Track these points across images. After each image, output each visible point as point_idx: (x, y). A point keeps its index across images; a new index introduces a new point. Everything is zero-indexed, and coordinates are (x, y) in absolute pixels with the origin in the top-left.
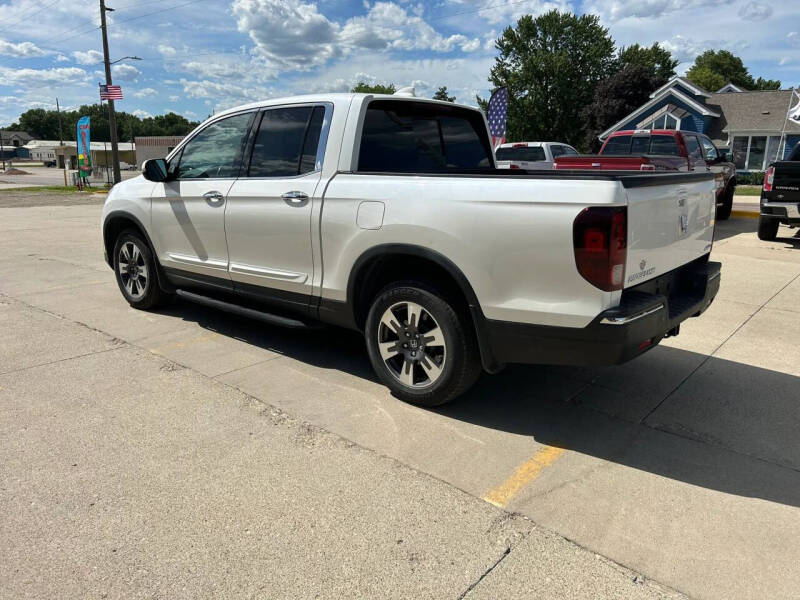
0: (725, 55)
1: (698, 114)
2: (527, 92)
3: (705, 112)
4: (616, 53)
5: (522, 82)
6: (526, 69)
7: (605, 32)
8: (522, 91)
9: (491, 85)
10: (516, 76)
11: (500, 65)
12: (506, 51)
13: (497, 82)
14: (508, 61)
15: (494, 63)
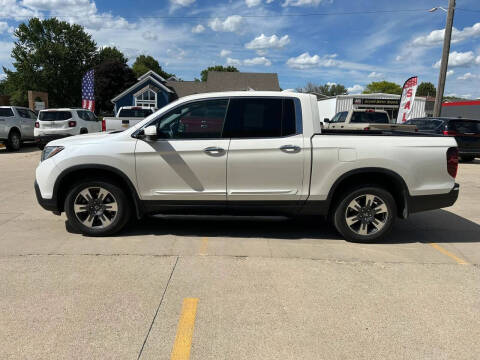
0: (150, 58)
1: (166, 91)
2: (41, 68)
3: (169, 91)
4: (98, 50)
5: (37, 60)
6: (39, 52)
7: (90, 37)
8: (38, 66)
9: (15, 61)
10: (32, 56)
11: (19, 48)
12: (23, 39)
13: (18, 59)
14: (24, 46)
15: (14, 46)
